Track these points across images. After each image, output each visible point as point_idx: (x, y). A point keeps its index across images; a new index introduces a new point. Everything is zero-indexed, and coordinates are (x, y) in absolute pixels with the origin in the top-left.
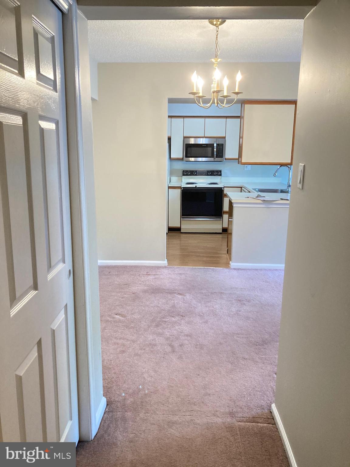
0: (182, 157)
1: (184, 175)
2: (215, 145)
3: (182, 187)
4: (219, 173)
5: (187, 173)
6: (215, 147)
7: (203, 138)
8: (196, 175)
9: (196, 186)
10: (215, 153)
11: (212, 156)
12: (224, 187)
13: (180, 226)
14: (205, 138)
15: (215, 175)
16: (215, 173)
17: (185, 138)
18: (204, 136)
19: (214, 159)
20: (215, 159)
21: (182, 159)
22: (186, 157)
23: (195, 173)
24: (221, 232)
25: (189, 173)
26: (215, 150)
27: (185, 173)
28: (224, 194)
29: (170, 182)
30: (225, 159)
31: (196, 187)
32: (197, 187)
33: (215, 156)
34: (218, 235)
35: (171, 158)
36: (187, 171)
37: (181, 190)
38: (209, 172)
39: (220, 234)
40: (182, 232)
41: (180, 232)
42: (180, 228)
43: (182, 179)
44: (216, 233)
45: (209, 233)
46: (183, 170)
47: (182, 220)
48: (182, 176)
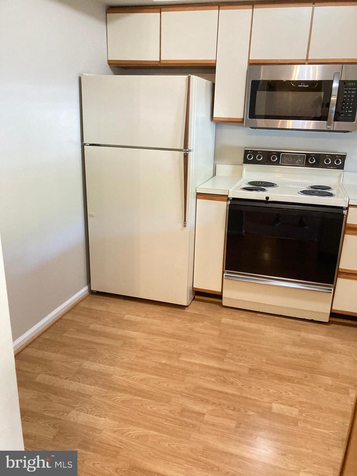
0: (243, 117)
1: (246, 161)
2: (335, 85)
3: (231, 196)
4: (339, 162)
5: (255, 158)
6: (335, 92)
7: (304, 64)
8: (277, 163)
9: (267, 198)
10: (333, 108)
12: (349, 206)
14: (309, 64)
15: (325, 167)
16: (327, 161)
17: (252, 64)
19: (329, 124)
22: (252, 116)
23: (274, 158)
24: (326, 319)
25: (259, 157)
26: (334, 98)
27: (250, 157)
28: (346, 223)
29: (214, 174)
31: (267, 201)
32: (270, 200)
33: (332, 115)
34: (317, 326)
35: (214, 119)
36: (255, 153)
37: (228, 204)
38: (311, 158)
39: (323, 325)
40: (223, 305)
41: (221, 304)
42: (220, 294)
43: (242, 170)
44: (312, 321)
45: (295, 318)
46: (245, 149)
47: (224, 277)
48: (243, 164)
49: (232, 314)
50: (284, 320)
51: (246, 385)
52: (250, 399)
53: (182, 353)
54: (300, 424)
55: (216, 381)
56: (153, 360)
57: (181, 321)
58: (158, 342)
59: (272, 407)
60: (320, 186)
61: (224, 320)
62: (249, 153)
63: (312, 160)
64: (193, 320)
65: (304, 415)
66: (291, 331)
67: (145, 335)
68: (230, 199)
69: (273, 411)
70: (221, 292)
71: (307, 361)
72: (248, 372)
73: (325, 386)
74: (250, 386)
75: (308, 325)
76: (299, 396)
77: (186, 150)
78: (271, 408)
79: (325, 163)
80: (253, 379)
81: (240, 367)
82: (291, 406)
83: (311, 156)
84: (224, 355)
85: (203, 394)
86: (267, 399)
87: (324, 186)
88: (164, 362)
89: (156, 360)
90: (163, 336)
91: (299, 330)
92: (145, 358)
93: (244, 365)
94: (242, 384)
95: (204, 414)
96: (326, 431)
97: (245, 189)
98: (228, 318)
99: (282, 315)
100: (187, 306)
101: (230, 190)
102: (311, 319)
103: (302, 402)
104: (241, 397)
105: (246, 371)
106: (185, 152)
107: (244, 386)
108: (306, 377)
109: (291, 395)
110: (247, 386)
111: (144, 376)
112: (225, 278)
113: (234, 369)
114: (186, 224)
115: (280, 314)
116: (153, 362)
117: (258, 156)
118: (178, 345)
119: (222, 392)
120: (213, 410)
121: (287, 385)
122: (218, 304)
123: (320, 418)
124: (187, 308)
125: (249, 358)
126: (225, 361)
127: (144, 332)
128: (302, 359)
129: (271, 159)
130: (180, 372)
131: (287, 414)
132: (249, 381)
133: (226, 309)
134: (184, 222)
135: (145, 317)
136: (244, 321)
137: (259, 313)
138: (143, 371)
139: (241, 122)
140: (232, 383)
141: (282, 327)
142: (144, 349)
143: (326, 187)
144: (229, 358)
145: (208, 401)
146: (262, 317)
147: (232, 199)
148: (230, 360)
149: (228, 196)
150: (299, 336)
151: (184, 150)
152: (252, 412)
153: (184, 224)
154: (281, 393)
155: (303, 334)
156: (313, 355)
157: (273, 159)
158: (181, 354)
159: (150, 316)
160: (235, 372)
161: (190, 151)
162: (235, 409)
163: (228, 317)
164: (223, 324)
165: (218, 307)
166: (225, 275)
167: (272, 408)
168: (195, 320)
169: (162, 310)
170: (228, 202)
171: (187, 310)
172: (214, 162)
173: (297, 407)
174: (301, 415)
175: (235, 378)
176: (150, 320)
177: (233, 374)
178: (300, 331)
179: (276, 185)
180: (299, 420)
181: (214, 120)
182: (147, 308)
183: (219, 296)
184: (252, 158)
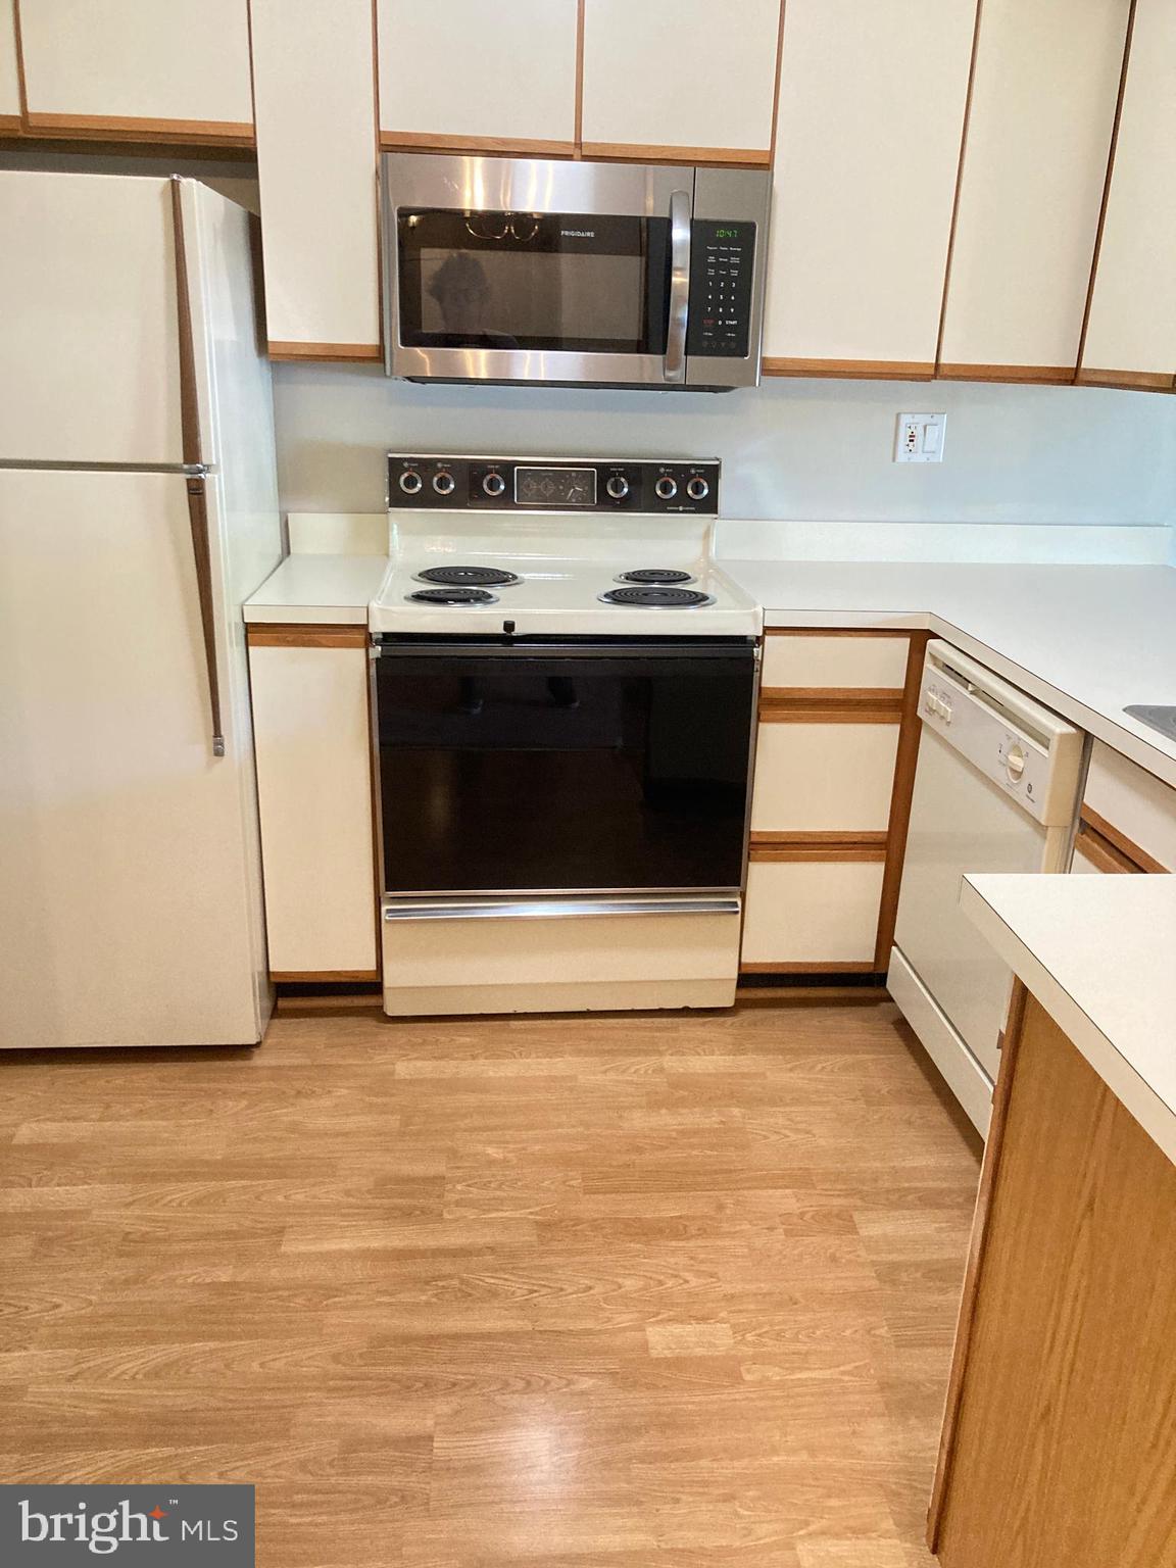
0: (377, 343)
1: (399, 500)
2: (681, 234)
3: (378, 627)
4: (698, 489)
5: (427, 485)
6: (681, 259)
7: (568, 157)
8: (506, 501)
9: (509, 626)
10: (681, 313)
11: (651, 338)
12: (766, 629)
13: (373, 967)
14: (586, 158)
15: (660, 506)
16: (666, 488)
17: (390, 147)
18: (579, 145)
19: (671, 365)
20: (673, 368)
21: (373, 360)
22: (413, 335)
23: (493, 485)
25: (443, 483)
26: (680, 279)
27: (411, 482)
28: (760, 688)
29: (287, 551)
30: (771, 369)
31: (508, 636)
32: (518, 631)
33: (679, 334)
34: (704, 1024)
35: (271, 349)
36: (426, 467)
37: (371, 657)
38: (613, 479)
39: (722, 1019)
40: (389, 1014)
41: (379, 1014)
42: (373, 978)
43: (387, 530)
44: (686, 1012)
45: (632, 1011)
46: (390, 455)
47: (385, 917)
48: (390, 509)
49: (424, 1042)
50: (600, 1025)
51: (545, 1286)
52: (570, 1333)
53: (284, 1228)
54: (748, 1371)
55: (434, 1300)
56: (180, 1281)
57: (248, 1107)
58: (180, 1205)
59: (647, 1342)
60: (653, 572)
61: (403, 1069)
62: (407, 470)
63: (617, 488)
64: (293, 1093)
65: (749, 1337)
66: (633, 1060)
67: (124, 1189)
68: (374, 637)
69: (654, 1353)
70: (377, 971)
71: (709, 1153)
72: (534, 1238)
73: (783, 1224)
74: (556, 1285)
75: (676, 1029)
76: (719, 1280)
77: (193, 466)
78: (645, 1347)
79: (659, 492)
80: (560, 1260)
81: (505, 1225)
82: (703, 1319)
83: (613, 474)
84: (438, 1197)
85: (405, 1361)
86: (625, 1319)
87: (669, 572)
88: (224, 1279)
89: (190, 1280)
90: (195, 1176)
91: (650, 1050)
92: (144, 1282)
93: (517, 1214)
94: (526, 1287)
95: (431, 1438)
96: (827, 1374)
97: (419, 597)
98: (416, 1059)
99: (592, 1009)
100: (258, 1045)
101: (374, 605)
102: (681, 1007)
103: (733, 1296)
104: (538, 1335)
105: (526, 1236)
106: (189, 476)
107: (536, 1291)
108: (721, 1207)
109: (694, 1281)
110: (544, 1291)
111: (158, 1354)
112: (387, 921)
113: (488, 1239)
114: (222, 744)
115: (585, 1010)
116: (183, 1287)
117: (406, 479)
118: (264, 1199)
119: (469, 1337)
120: (457, 1413)
121: (674, 1252)
122: (367, 1016)
123: (797, 1334)
124: (256, 1051)
125: (526, 1187)
126: (446, 1216)
127: (114, 1178)
128: (692, 1147)
129: (485, 487)
130: (300, 1300)
131: (699, 1351)
132: (549, 1269)
133: (400, 1025)
134: (215, 736)
135: (101, 1120)
136: (474, 1057)
137: (515, 1019)
138: (151, 1338)
139: (372, 359)
140: (493, 1294)
141: (601, 1053)
142: (130, 1244)
143: (675, 573)
144: (458, 1203)
145: (428, 1384)
146: (526, 1031)
147: (381, 636)
148: (463, 1210)
149: (365, 627)
150: (661, 1070)
151: (186, 466)
152: (591, 1378)
153: (216, 744)
154: (661, 1283)
155: (671, 1062)
156: (722, 1126)
157: (491, 489)
158: (281, 1231)
159: (123, 1112)
160: (492, 1249)
161: (208, 468)
162: (529, 1383)
163: (416, 1055)
164: (400, 1081)
165: (369, 1024)
166: (389, 911)
167: (650, 1346)
168: (299, 1092)
169: (161, 1079)
170: (371, 650)
171: (259, 1060)
172: (280, 507)
173: (723, 1318)
174: (743, 1341)
175: (496, 1271)
176: (125, 1127)
177: (489, 1258)
178: (661, 1053)
179: (515, 577)
180: (740, 1361)
181: (270, 352)
182: (102, 1082)
183: (371, 986)
184: (419, 485)
